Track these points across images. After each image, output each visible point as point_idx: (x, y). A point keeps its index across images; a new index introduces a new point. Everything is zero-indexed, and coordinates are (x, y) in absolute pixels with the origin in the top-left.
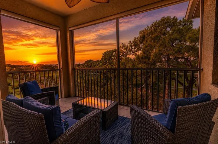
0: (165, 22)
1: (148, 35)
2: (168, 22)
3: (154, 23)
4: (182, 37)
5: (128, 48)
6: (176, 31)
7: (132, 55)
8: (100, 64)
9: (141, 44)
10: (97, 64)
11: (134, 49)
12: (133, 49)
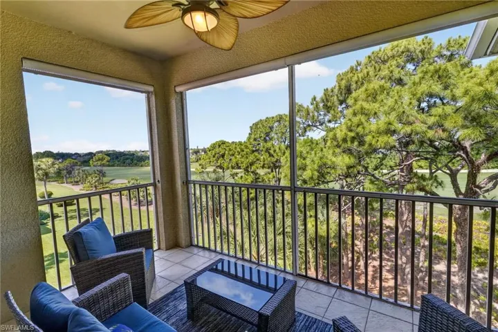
0: (401, 50)
1: (359, 83)
2: (408, 51)
3: (373, 53)
4: (446, 88)
5: (309, 114)
6: (429, 75)
7: (320, 130)
8: (243, 151)
9: (341, 104)
10: (238, 152)
11: (325, 115)
12: (322, 117)
